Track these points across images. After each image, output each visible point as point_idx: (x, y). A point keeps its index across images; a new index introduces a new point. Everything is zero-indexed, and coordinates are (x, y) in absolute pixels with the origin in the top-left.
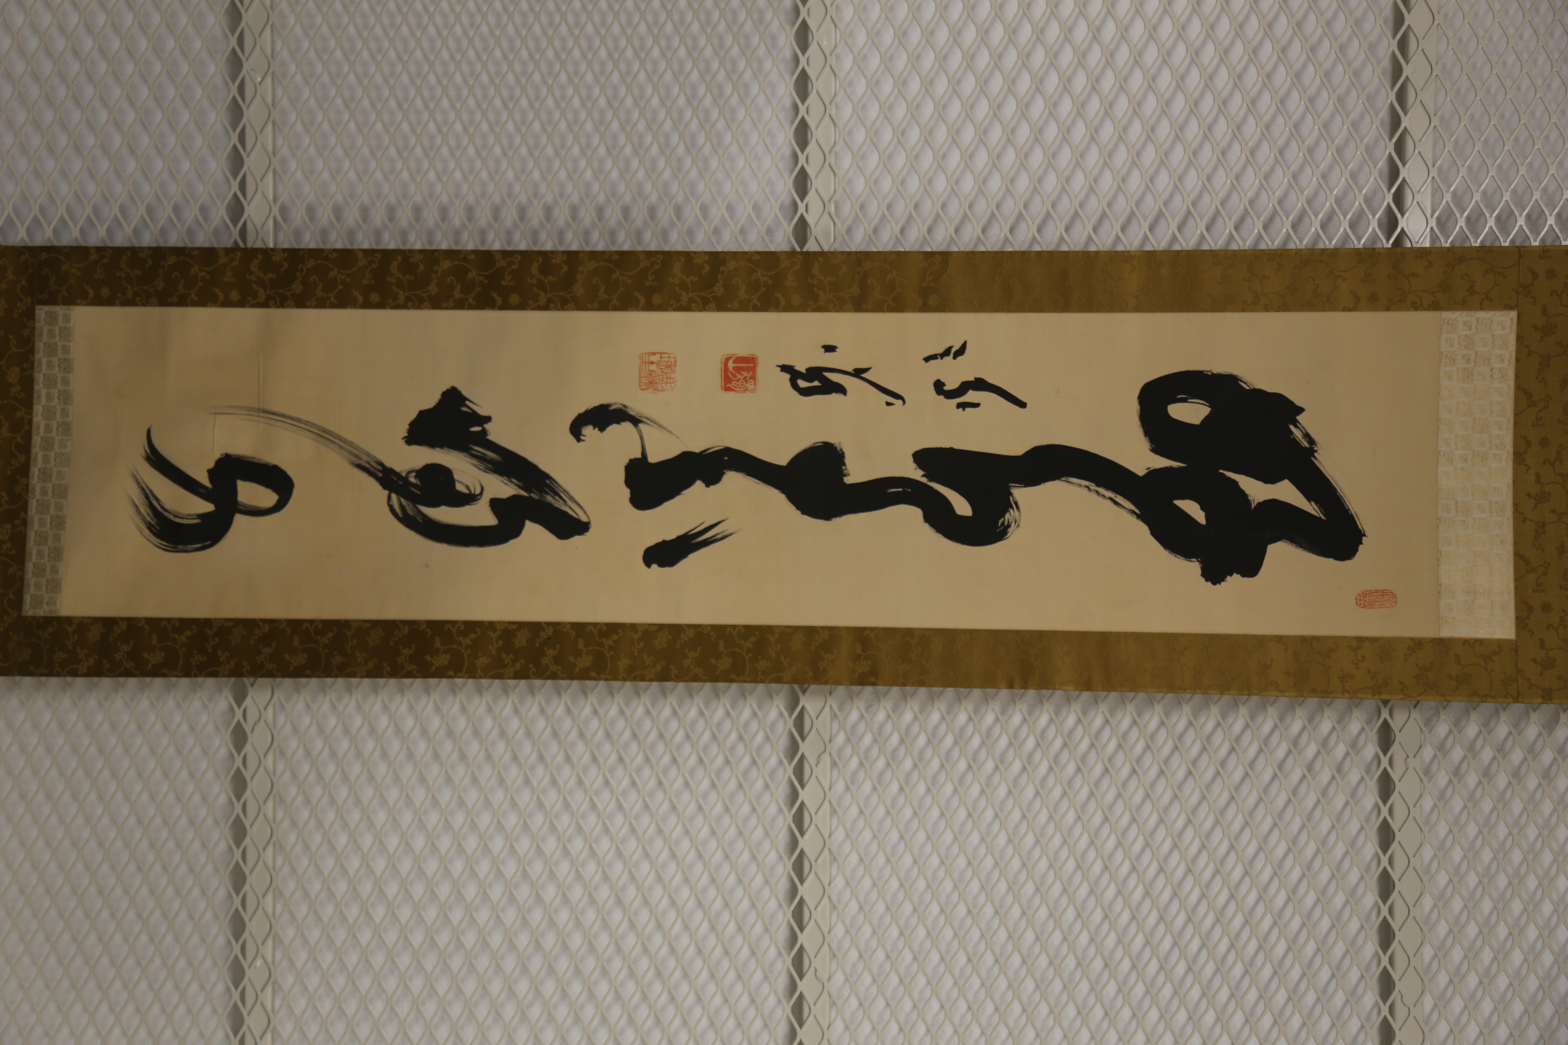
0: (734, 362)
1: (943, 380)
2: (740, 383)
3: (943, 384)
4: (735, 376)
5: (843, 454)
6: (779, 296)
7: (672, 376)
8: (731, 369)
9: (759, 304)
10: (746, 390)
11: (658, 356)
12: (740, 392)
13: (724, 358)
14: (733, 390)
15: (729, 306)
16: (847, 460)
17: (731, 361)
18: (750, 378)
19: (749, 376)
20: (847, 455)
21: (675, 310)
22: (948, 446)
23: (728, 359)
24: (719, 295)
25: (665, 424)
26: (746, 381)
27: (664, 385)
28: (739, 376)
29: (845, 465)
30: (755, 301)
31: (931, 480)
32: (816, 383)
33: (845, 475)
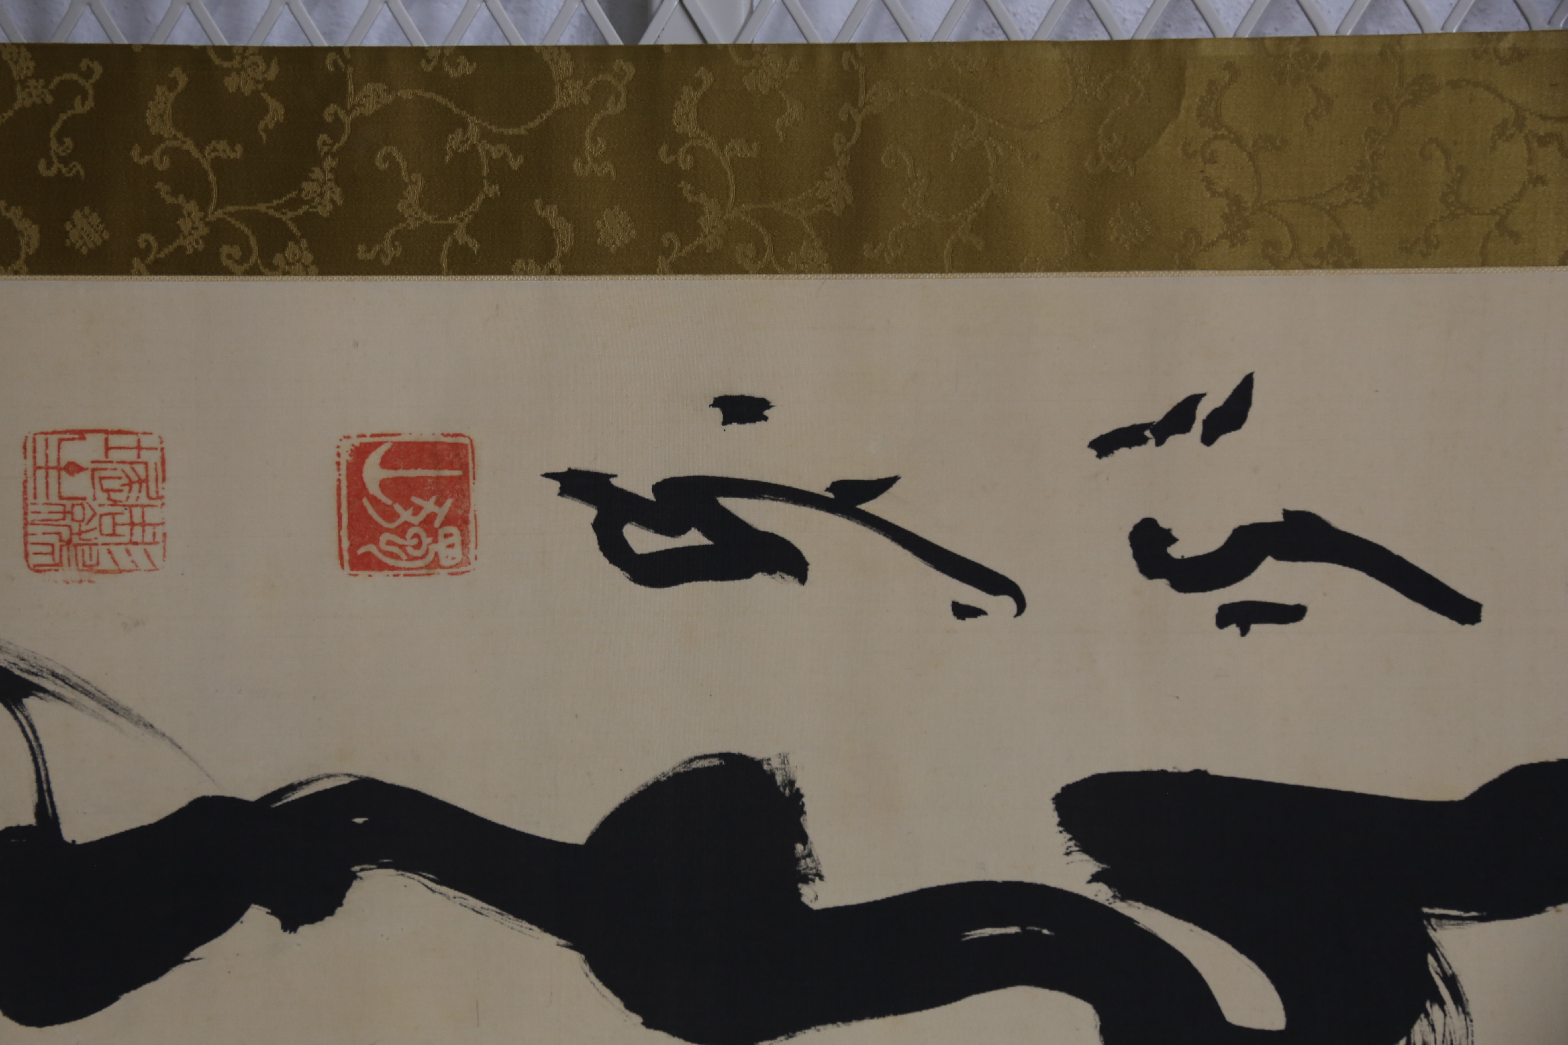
0: (385, 463)
1: (1163, 523)
2: (411, 542)
3: (1169, 538)
4: (390, 515)
5: (797, 796)
6: (551, 214)
7: (152, 515)
8: (374, 489)
9: (475, 246)
10: (435, 564)
11: (95, 442)
12: (410, 573)
13: (346, 447)
14: (381, 567)
15: (362, 253)
16: (811, 823)
17: (374, 459)
18: (447, 522)
19: (442, 512)
20: (809, 803)
21: (158, 268)
22: (1186, 768)
23: (361, 453)
24: (324, 210)
25: (125, 700)
26: (434, 534)
27: (119, 552)
28: (406, 515)
29: (804, 838)
30: (461, 236)
31: (1125, 895)
32: (694, 538)
33: (806, 880)
